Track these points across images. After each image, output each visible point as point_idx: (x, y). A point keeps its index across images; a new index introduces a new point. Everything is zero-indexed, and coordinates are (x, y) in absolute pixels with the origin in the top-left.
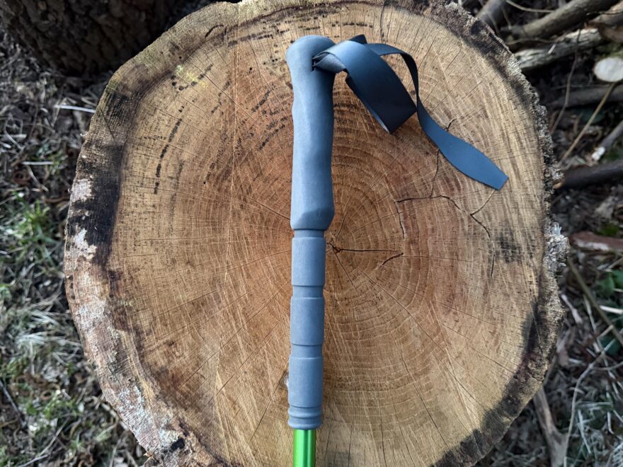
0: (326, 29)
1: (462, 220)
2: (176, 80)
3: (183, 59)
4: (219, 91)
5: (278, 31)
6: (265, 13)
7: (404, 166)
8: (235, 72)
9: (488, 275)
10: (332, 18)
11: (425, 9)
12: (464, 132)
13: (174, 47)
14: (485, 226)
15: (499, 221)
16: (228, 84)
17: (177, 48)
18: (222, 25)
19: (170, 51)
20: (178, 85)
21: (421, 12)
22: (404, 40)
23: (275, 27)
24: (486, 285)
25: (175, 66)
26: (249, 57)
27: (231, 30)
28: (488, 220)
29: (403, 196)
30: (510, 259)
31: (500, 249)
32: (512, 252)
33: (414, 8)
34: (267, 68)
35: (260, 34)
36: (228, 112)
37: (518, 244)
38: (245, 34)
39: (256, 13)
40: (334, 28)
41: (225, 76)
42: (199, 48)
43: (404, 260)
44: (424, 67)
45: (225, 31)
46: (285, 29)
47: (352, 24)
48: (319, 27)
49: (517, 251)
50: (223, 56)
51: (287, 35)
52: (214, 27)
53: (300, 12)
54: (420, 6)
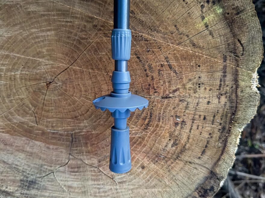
0: (209, 129)
1: (51, 167)
2: (210, 4)
3: (227, 15)
4: (190, 36)
5: (222, 95)
6: (239, 90)
7: (95, 145)
8: (201, 53)
9: (15, 168)
10: (217, 135)
11: (198, 193)
12: (107, 187)
13: (239, 11)
14: (45, 177)
15: (46, 185)
16: (194, 45)
17: (238, 14)
18: (243, 55)
19: (237, 7)
20: (206, 5)
21: (197, 191)
22: (182, 175)
23: (226, 94)
24: (9, 165)
25: (223, 8)
26: (209, 67)
27: (236, 60)
28: (48, 180)
29: (75, 138)
30: (22, 182)
31: (29, 179)
32: (26, 185)
33: (202, 188)
34: (195, 78)
35: (224, 81)
36: (172, 38)
37: (30, 190)
38: (228, 70)
39: (242, 84)
40: (208, 134)
41: (201, 45)
42: (231, 31)
43: (33, 124)
44: (159, 180)
45: (237, 56)
46: (221, 100)
47: (206, 147)
48: (213, 124)
49: (26, 188)
50: (217, 48)
51: (216, 101)
52: (243, 48)
53: (229, 115)
54: (202, 191)
